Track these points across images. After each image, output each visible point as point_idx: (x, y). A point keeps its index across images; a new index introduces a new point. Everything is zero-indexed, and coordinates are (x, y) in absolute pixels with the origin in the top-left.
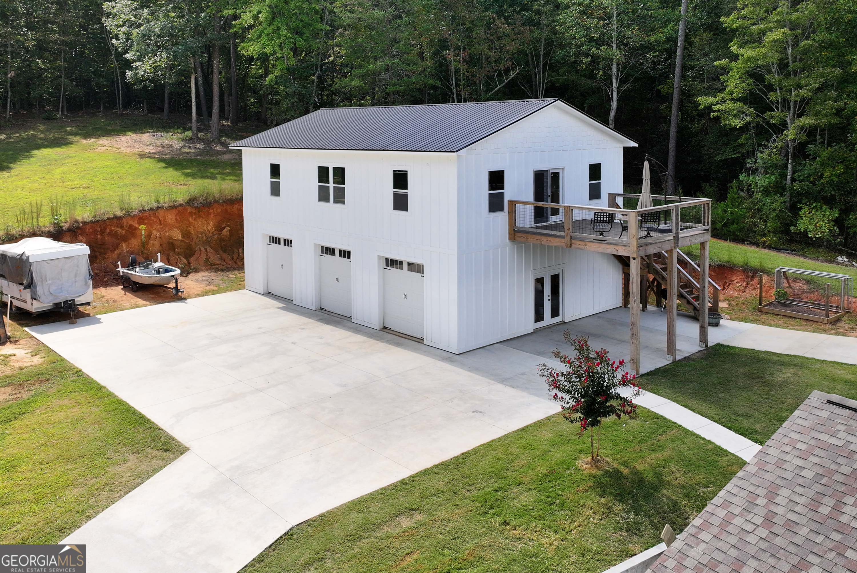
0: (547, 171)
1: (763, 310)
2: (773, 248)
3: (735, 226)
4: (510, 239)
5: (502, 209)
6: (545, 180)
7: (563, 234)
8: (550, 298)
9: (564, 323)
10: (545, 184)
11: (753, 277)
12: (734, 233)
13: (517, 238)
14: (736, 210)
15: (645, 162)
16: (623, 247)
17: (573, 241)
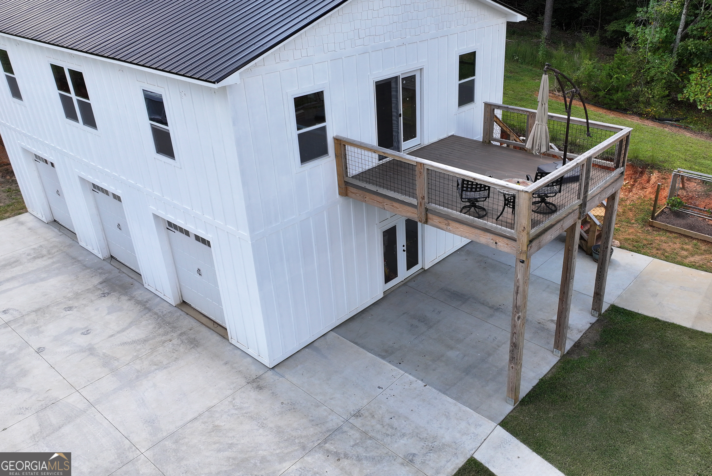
0: (396, 78)
1: (654, 225)
2: (656, 119)
3: (620, 94)
4: (340, 194)
5: (324, 152)
6: (393, 93)
7: (414, 201)
8: (405, 248)
9: (425, 271)
10: (393, 100)
11: (642, 173)
12: (617, 103)
13: (350, 194)
14: (623, 76)
15: (544, 76)
16: (505, 240)
17: (430, 215)
